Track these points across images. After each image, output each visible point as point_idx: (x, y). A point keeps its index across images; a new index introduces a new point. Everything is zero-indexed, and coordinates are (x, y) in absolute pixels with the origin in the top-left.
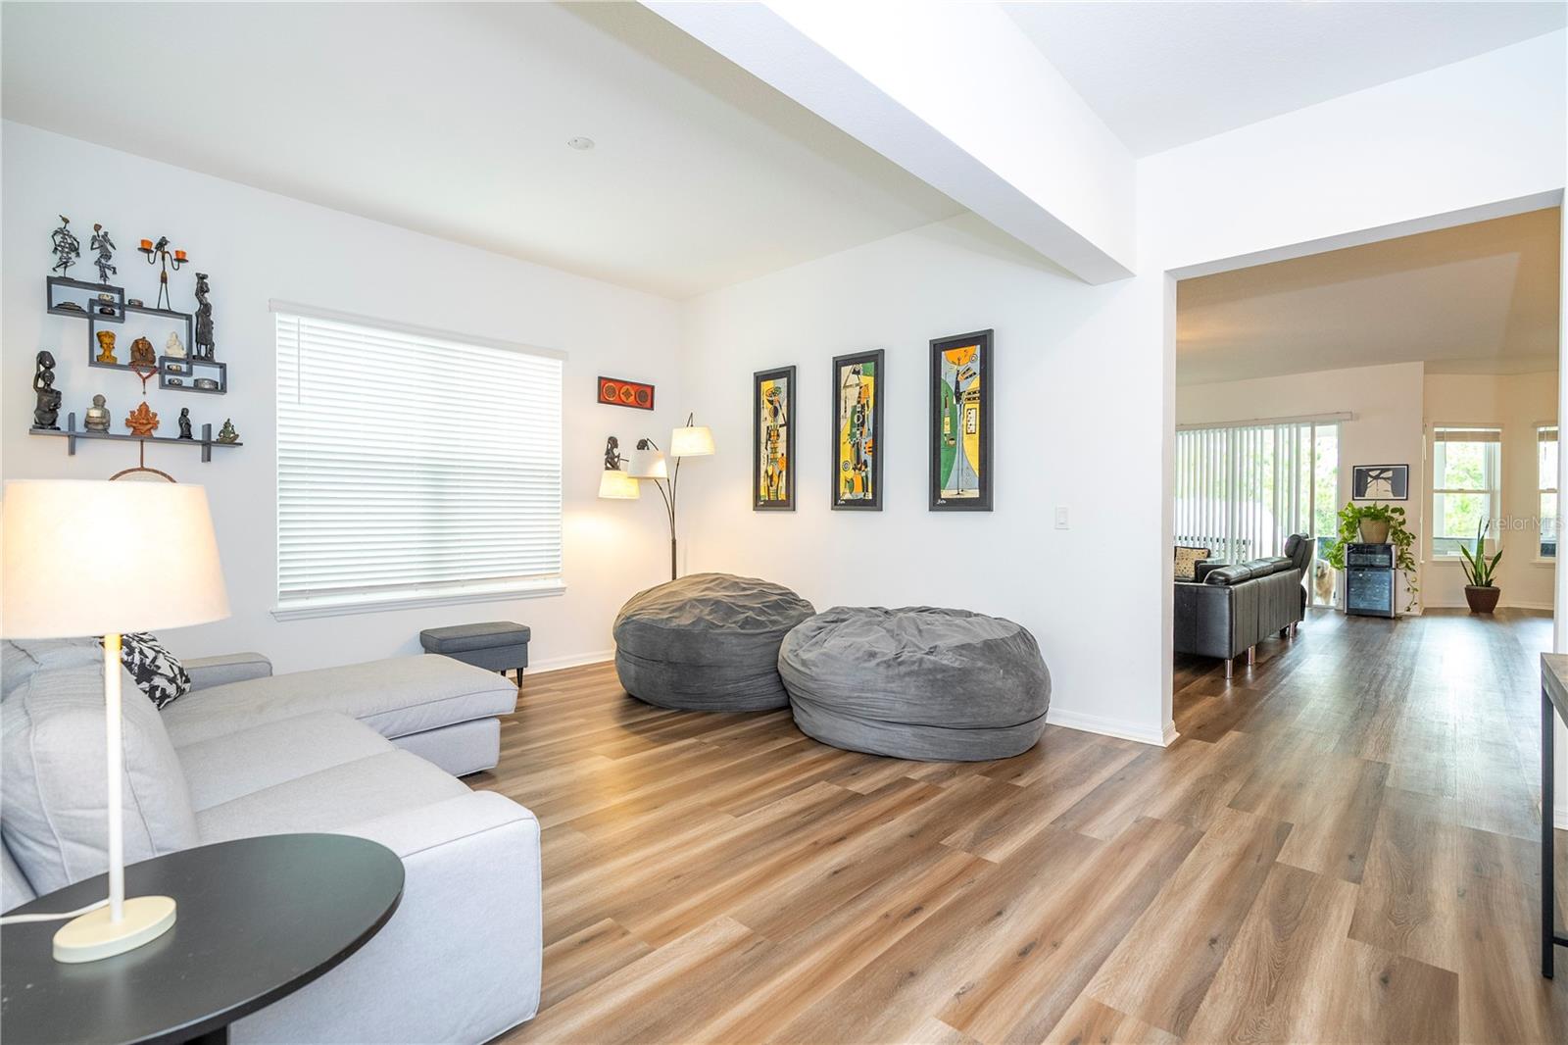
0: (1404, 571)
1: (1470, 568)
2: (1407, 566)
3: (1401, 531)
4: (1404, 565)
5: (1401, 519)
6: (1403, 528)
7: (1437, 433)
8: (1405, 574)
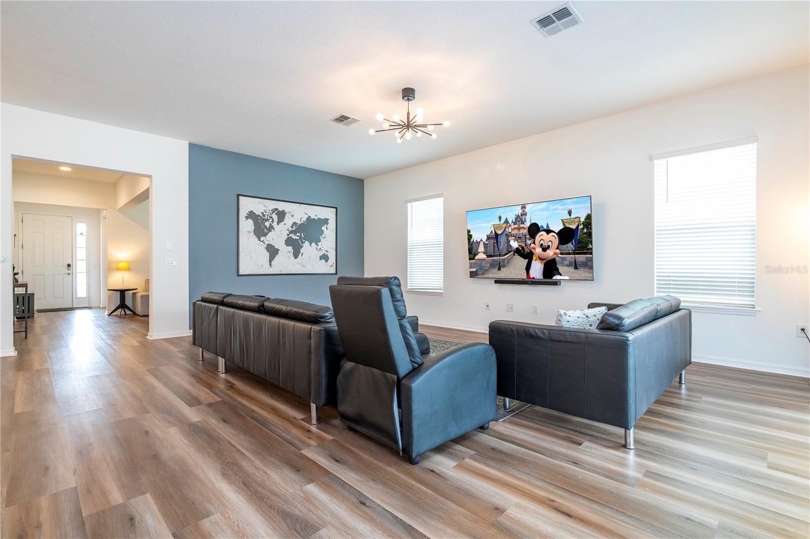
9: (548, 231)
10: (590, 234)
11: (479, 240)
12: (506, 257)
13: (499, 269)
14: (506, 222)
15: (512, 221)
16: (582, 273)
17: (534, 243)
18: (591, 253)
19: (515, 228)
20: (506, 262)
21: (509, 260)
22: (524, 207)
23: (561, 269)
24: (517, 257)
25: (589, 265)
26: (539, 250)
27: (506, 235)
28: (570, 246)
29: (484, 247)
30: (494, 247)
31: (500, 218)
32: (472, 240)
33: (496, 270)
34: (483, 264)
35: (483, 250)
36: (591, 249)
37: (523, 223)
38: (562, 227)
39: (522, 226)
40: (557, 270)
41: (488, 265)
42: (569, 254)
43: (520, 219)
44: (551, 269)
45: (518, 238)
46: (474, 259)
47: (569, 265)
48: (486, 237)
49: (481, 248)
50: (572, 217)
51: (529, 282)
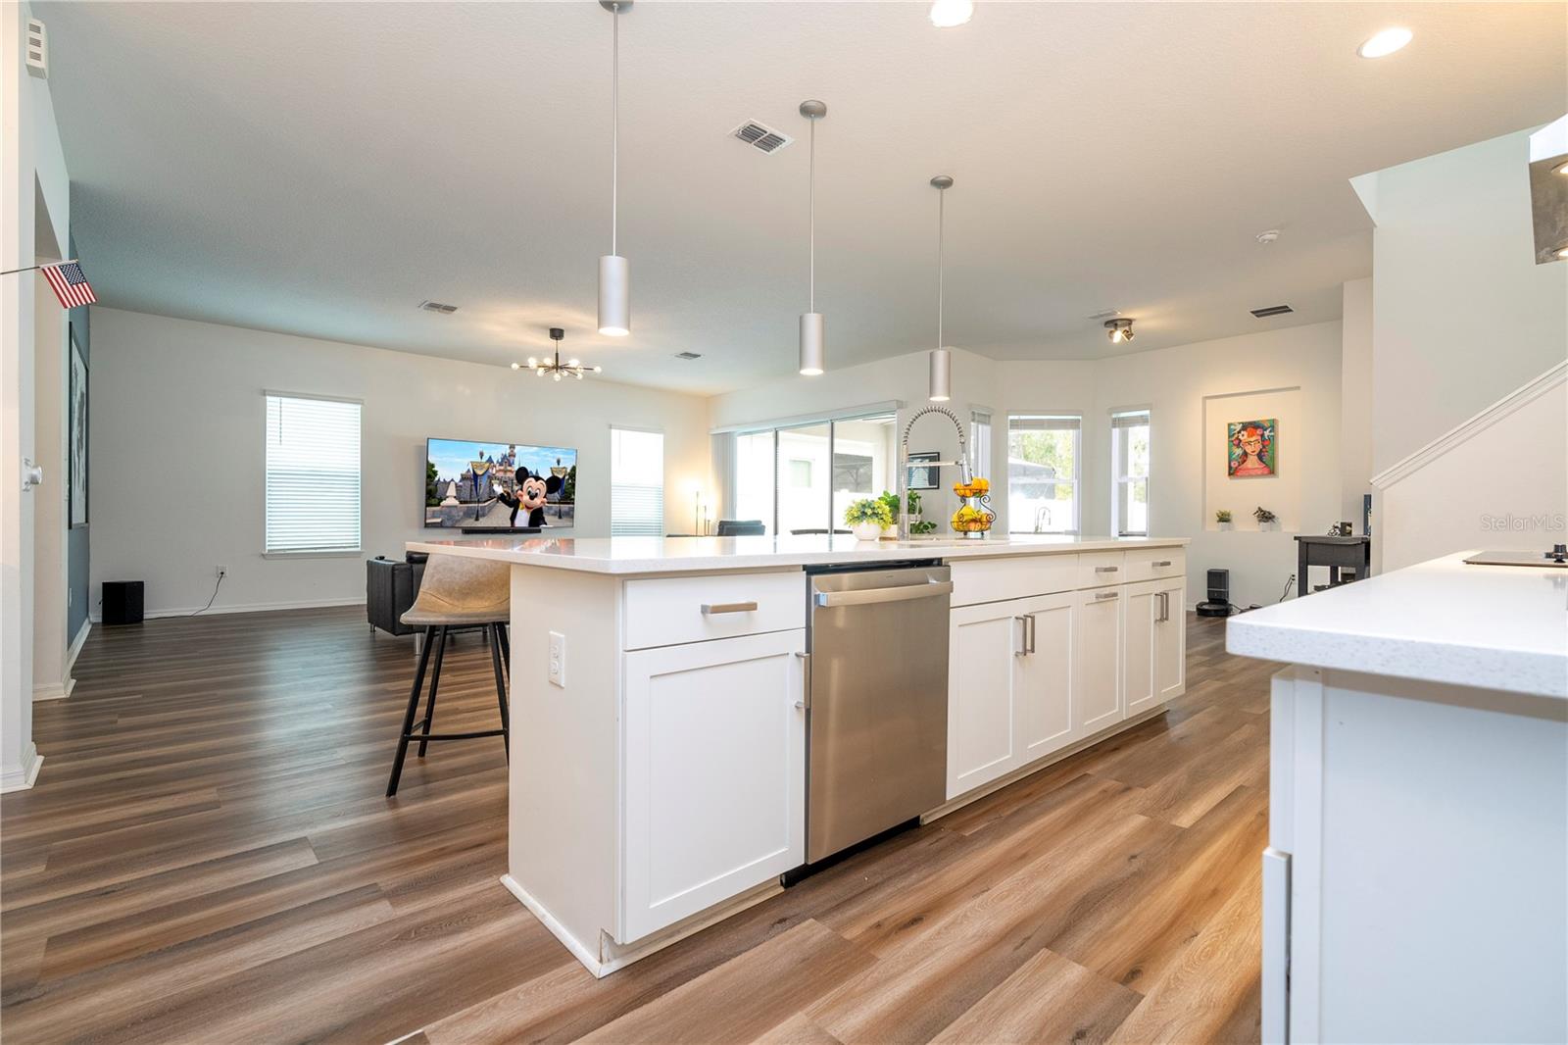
9: (537, 478)
10: (573, 485)
11: (448, 480)
12: (486, 504)
13: (477, 519)
14: (490, 460)
15: (498, 462)
16: (565, 521)
17: (522, 490)
18: (573, 503)
19: (500, 470)
20: (487, 510)
21: (491, 508)
22: (512, 447)
23: (547, 518)
24: (501, 504)
25: (570, 514)
26: (526, 498)
27: (489, 477)
28: (556, 496)
29: (457, 490)
30: (471, 490)
31: (482, 455)
32: (437, 479)
33: (473, 520)
34: (454, 512)
35: (455, 494)
36: (573, 499)
37: (510, 465)
38: (550, 475)
39: (509, 468)
40: (543, 519)
41: (461, 514)
42: (555, 503)
43: (507, 460)
44: (537, 518)
45: (503, 482)
46: (439, 505)
47: (554, 515)
48: (460, 477)
49: (452, 491)
50: (561, 466)
51: (513, 530)
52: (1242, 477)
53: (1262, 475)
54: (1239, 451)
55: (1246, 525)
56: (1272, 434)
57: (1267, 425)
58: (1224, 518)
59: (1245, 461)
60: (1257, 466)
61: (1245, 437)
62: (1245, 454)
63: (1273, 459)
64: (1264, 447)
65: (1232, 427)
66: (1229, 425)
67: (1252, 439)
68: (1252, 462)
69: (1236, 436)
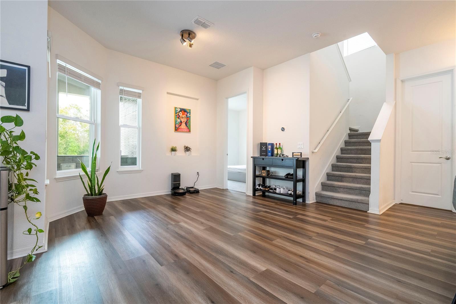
0: (23, 204)
1: (86, 180)
2: (28, 197)
3: (17, 148)
4: (23, 196)
5: (17, 131)
6: (20, 144)
7: (59, 65)
8: (25, 207)
52: (180, 132)
53: (186, 132)
54: (179, 120)
55: (180, 152)
56: (190, 115)
57: (188, 111)
58: (173, 150)
59: (181, 125)
60: (185, 128)
61: (181, 115)
62: (181, 122)
63: (190, 125)
64: (187, 120)
65: (177, 109)
66: (176, 108)
67: (184, 116)
68: (183, 126)
69: (178, 113)
